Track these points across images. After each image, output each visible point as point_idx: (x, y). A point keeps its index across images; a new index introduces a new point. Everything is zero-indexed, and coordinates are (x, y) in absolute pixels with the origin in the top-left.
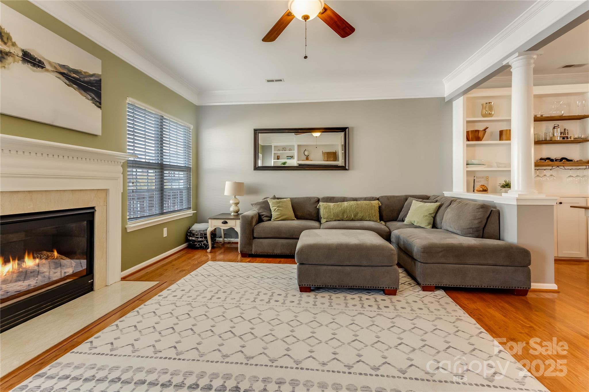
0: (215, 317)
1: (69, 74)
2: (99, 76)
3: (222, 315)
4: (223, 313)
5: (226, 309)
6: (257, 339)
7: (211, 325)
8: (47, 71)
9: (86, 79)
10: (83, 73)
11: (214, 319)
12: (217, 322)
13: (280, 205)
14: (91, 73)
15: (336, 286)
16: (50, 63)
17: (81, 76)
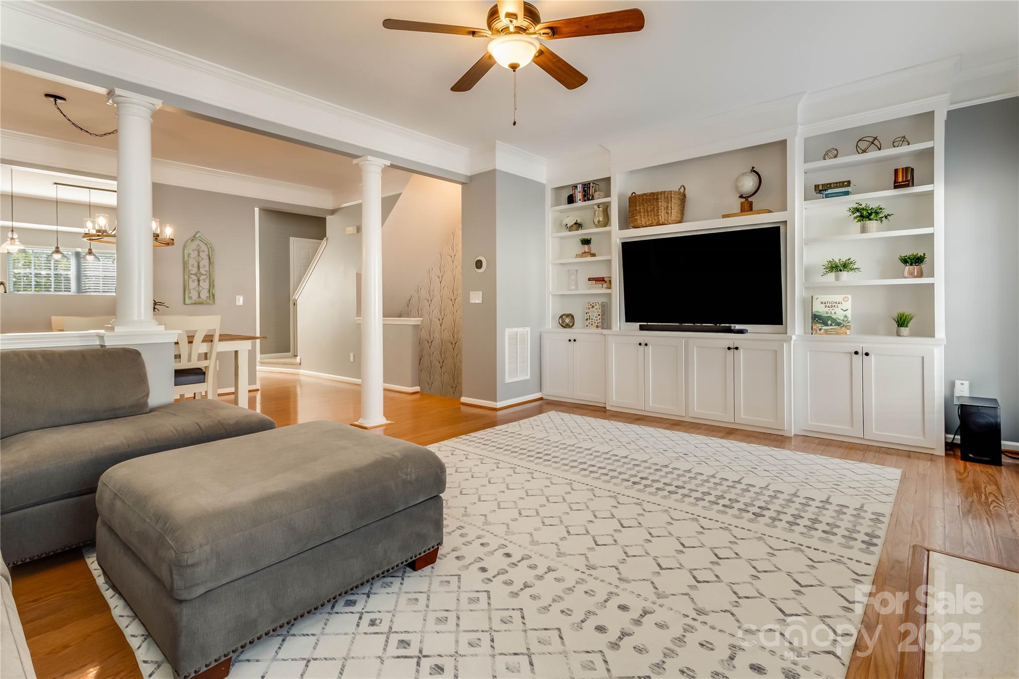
0: (642, 556)
3: (628, 557)
4: (624, 561)
5: (617, 569)
6: (592, 510)
7: (651, 543)
11: (645, 554)
12: (640, 545)
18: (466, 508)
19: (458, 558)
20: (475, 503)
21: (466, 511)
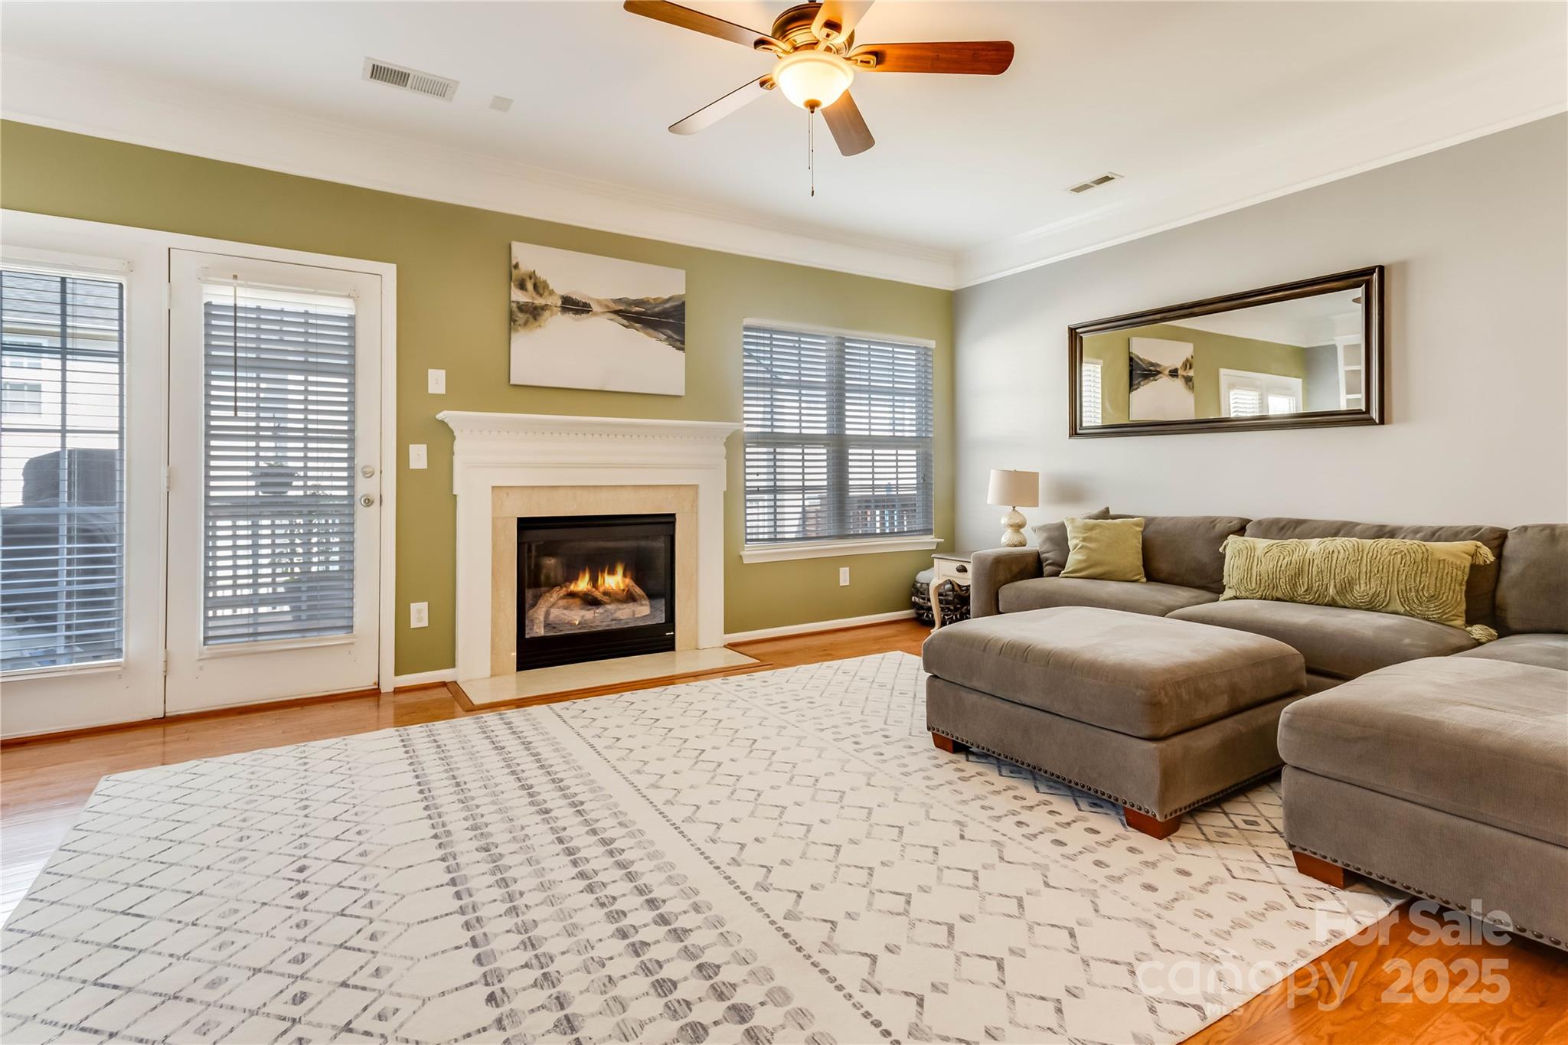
1: (629, 309)
2: (680, 297)
8: (596, 314)
9: (656, 309)
10: (652, 301)
13: (1093, 536)
14: (666, 297)
15: (1000, 755)
16: (599, 302)
17: (648, 307)
18: (895, 800)
19: (911, 747)
20: (879, 806)
21: (896, 794)
